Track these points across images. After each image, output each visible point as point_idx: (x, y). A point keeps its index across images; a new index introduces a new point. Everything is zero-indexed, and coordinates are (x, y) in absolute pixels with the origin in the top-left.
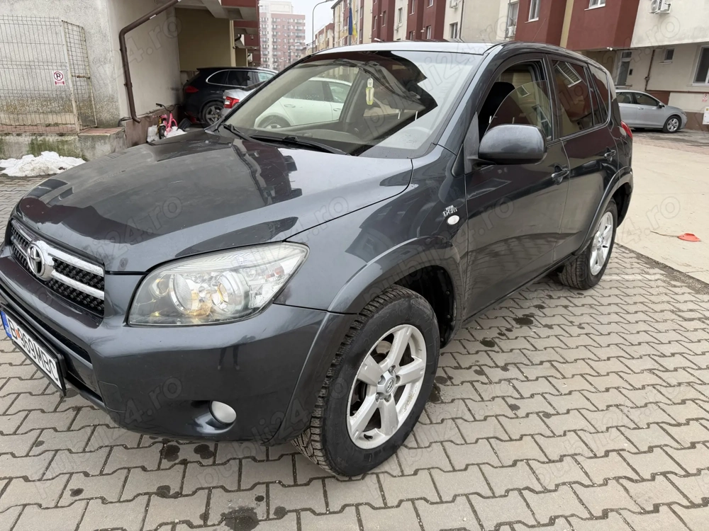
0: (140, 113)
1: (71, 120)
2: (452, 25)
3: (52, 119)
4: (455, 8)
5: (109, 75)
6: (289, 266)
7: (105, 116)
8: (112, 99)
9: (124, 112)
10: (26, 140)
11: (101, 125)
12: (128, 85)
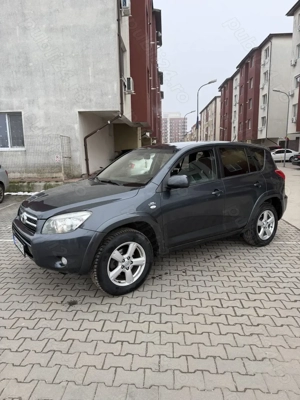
0: (91, 172)
1: (61, 175)
2: (263, 118)
3: (55, 175)
4: (264, 109)
5: (79, 156)
6: (85, 218)
7: (76, 173)
8: (79, 166)
9: (84, 171)
10: (43, 184)
11: (74, 177)
12: (87, 160)
